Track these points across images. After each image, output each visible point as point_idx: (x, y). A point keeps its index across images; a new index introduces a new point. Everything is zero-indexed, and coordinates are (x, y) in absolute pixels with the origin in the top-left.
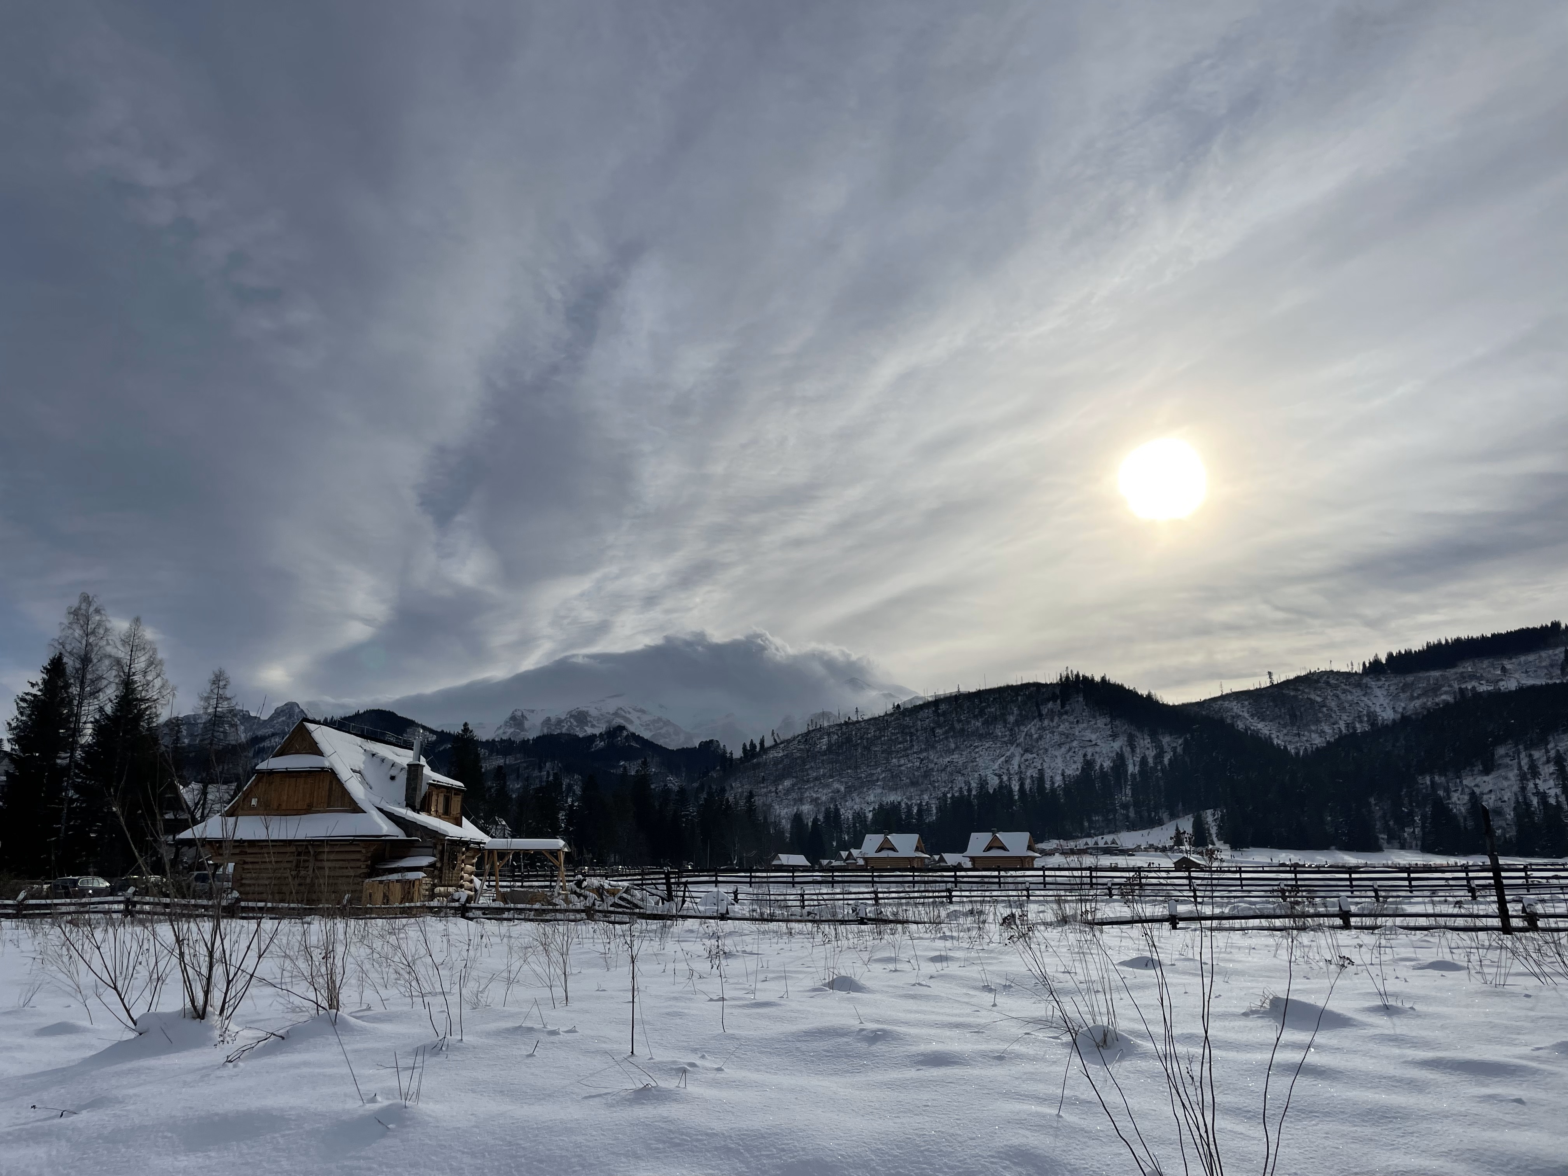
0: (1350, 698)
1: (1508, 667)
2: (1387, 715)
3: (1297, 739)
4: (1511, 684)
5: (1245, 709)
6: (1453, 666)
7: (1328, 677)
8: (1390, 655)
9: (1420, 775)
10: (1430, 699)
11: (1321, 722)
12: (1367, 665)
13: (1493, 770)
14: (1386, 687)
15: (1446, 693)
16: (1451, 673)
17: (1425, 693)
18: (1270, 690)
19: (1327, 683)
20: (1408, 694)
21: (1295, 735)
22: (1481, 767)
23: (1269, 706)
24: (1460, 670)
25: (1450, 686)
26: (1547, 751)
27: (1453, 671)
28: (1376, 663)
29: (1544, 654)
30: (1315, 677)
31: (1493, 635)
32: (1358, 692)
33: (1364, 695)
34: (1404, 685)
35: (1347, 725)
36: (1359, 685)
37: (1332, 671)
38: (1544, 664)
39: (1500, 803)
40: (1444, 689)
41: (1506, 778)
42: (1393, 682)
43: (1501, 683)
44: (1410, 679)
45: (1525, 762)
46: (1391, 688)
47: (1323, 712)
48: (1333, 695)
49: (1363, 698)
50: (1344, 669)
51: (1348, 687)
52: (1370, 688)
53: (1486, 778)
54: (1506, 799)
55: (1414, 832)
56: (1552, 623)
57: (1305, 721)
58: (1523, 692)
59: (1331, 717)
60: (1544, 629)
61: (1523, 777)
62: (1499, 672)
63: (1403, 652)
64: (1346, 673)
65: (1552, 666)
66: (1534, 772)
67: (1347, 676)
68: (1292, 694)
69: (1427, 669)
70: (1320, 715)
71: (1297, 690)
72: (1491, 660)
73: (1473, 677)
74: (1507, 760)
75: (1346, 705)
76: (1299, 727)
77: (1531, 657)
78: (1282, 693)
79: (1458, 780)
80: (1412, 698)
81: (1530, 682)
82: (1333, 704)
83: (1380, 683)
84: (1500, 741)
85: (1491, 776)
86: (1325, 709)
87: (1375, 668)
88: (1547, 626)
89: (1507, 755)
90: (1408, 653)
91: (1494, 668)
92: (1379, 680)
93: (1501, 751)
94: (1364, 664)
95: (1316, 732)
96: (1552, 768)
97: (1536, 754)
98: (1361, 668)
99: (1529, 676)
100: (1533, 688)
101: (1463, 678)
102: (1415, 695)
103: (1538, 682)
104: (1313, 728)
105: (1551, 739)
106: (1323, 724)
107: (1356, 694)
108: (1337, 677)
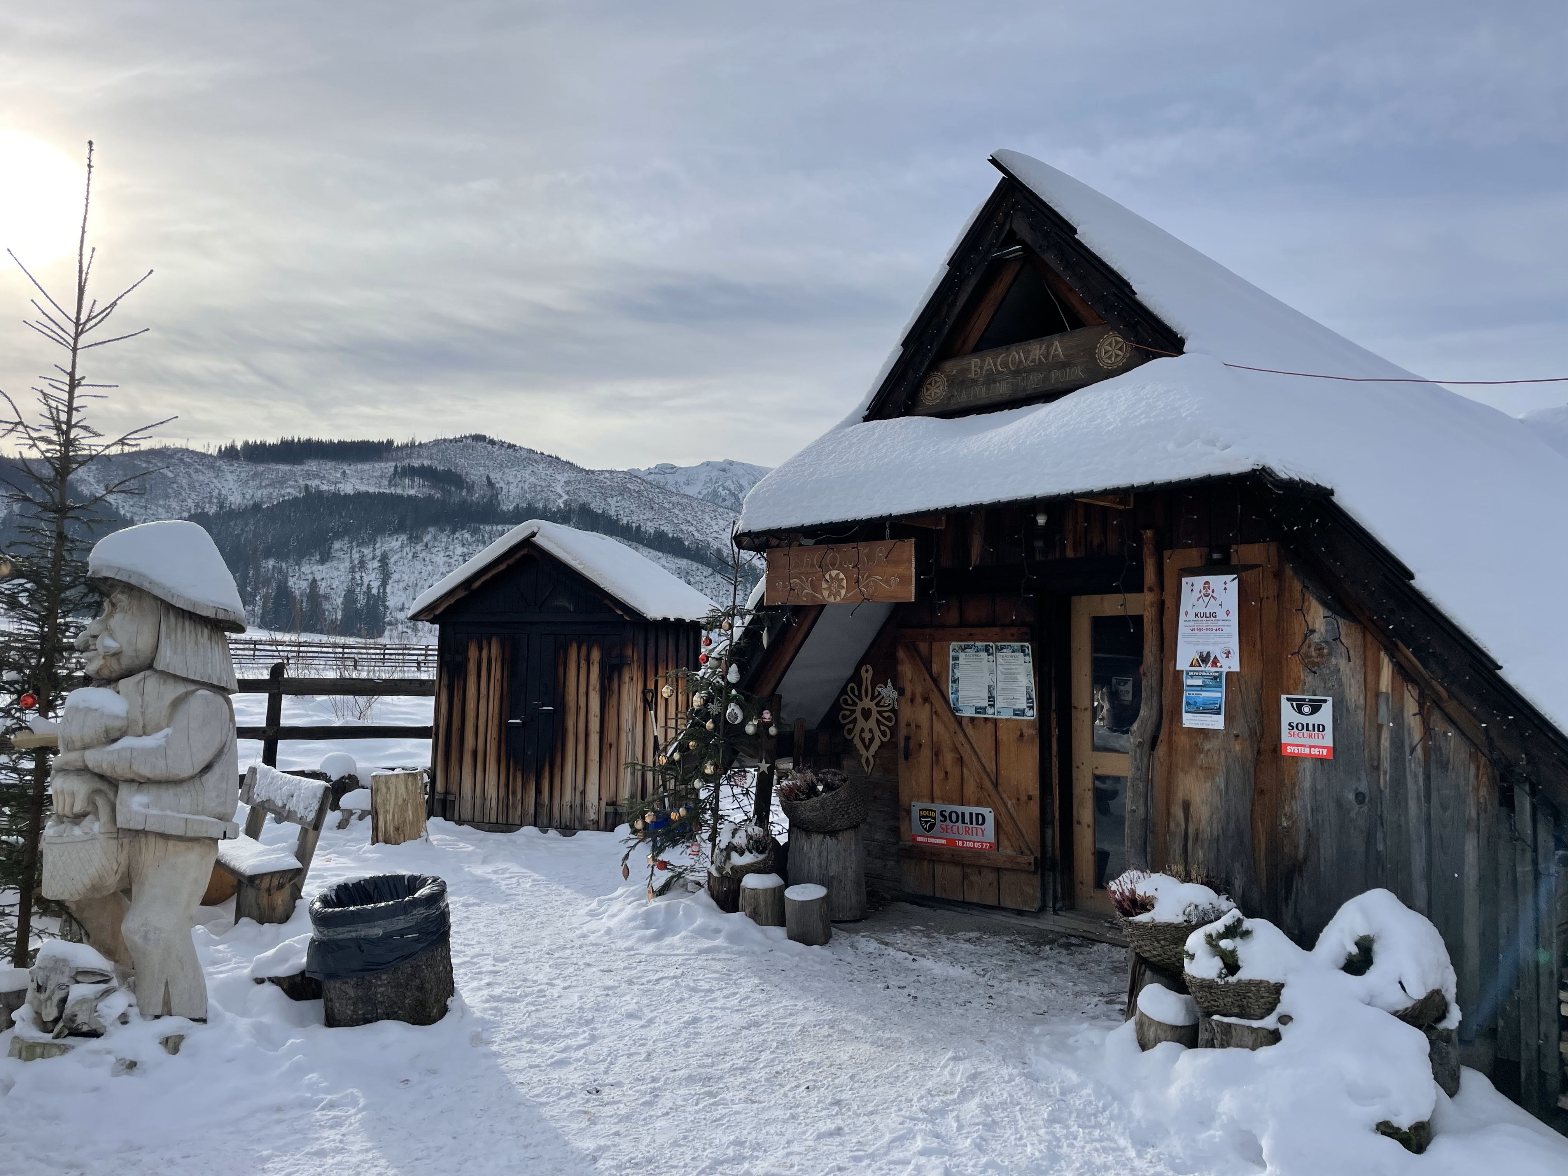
0: (201, 478)
1: (347, 472)
2: (235, 500)
3: (143, 511)
4: (348, 488)
5: (91, 474)
6: (301, 463)
7: (183, 455)
8: (246, 444)
9: (264, 559)
10: (276, 490)
11: (169, 498)
12: (223, 449)
13: (327, 561)
14: (237, 472)
15: (291, 486)
16: (298, 468)
17: (272, 485)
18: (121, 458)
19: (181, 460)
20: (258, 482)
21: (142, 507)
22: (318, 558)
23: (118, 475)
24: (306, 468)
25: (296, 481)
26: (374, 550)
27: (299, 467)
28: (233, 448)
29: (377, 465)
30: (169, 452)
31: (340, 442)
32: (210, 474)
33: (216, 478)
34: (255, 473)
35: (197, 505)
36: (212, 467)
37: (187, 449)
38: (375, 474)
39: (329, 590)
40: (291, 483)
41: (337, 569)
42: (245, 469)
43: (339, 486)
44: (260, 468)
45: (356, 556)
46: (242, 474)
47: (173, 488)
48: (186, 473)
49: (214, 480)
50: (200, 449)
51: (201, 467)
52: (222, 471)
53: (320, 568)
54: (334, 586)
55: (253, 610)
56: (388, 441)
57: (153, 495)
58: (360, 496)
59: (180, 493)
60: (380, 444)
61: (352, 570)
62: (339, 475)
63: (258, 443)
64: (201, 453)
65: (381, 477)
66: (362, 564)
67: (203, 456)
68: (144, 465)
69: (278, 462)
70: (170, 491)
71: (149, 462)
72: (333, 464)
73: (317, 476)
74: (340, 554)
75: (197, 485)
76: (147, 500)
77: (366, 466)
78: (134, 464)
79: (297, 567)
80: (260, 487)
81: (363, 488)
82: (184, 482)
83: (232, 468)
84: (338, 536)
85: (325, 566)
86: (175, 486)
87: (230, 454)
88: (383, 442)
89: (342, 549)
90: (263, 445)
91: (336, 471)
92: (231, 465)
93: (337, 545)
94: (220, 448)
95: (163, 507)
96: (376, 564)
97: (366, 551)
98: (217, 450)
99: (362, 482)
100: (367, 493)
101: (308, 475)
102: (263, 484)
103: (372, 490)
104: (161, 502)
105: (379, 539)
106: (171, 500)
107: (207, 476)
108: (191, 455)
